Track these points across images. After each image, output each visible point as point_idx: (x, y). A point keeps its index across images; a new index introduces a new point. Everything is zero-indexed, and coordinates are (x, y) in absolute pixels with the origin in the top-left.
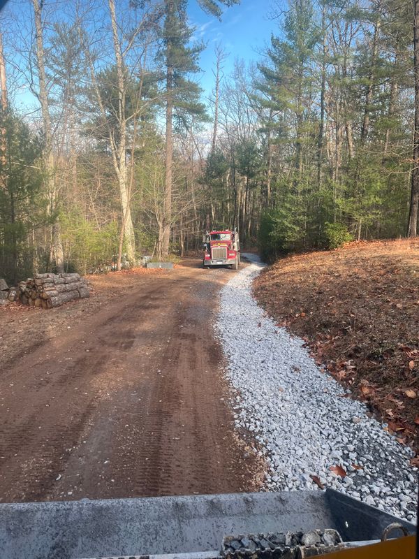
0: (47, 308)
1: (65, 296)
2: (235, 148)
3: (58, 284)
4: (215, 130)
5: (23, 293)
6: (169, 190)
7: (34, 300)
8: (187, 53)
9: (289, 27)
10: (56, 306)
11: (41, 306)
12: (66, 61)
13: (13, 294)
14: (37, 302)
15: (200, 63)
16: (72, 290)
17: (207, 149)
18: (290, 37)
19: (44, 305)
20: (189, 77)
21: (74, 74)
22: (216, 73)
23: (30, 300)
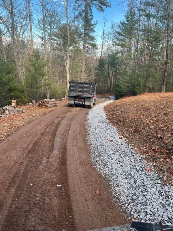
0: (47, 108)
1: (52, 105)
2: (109, 56)
3: (50, 102)
4: (102, 49)
5: (40, 104)
6: (83, 73)
7: (43, 106)
8: (92, 25)
9: (127, 17)
10: (49, 108)
11: (45, 108)
12: (50, 24)
13: (37, 104)
14: (44, 107)
15: (95, 29)
16: (53, 104)
17: (99, 55)
18: (128, 21)
19: (46, 107)
20: (91, 34)
21: (52, 29)
22: (103, 27)
23: (42, 106)
